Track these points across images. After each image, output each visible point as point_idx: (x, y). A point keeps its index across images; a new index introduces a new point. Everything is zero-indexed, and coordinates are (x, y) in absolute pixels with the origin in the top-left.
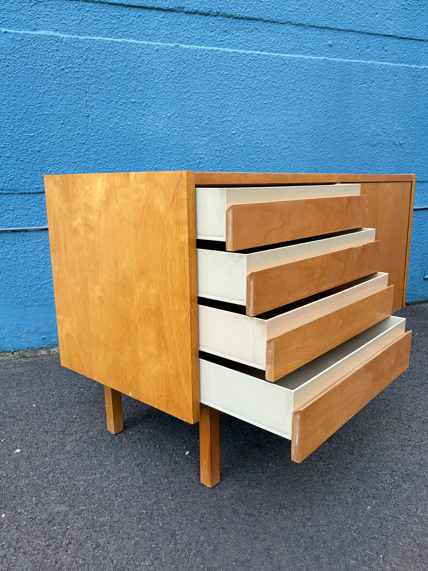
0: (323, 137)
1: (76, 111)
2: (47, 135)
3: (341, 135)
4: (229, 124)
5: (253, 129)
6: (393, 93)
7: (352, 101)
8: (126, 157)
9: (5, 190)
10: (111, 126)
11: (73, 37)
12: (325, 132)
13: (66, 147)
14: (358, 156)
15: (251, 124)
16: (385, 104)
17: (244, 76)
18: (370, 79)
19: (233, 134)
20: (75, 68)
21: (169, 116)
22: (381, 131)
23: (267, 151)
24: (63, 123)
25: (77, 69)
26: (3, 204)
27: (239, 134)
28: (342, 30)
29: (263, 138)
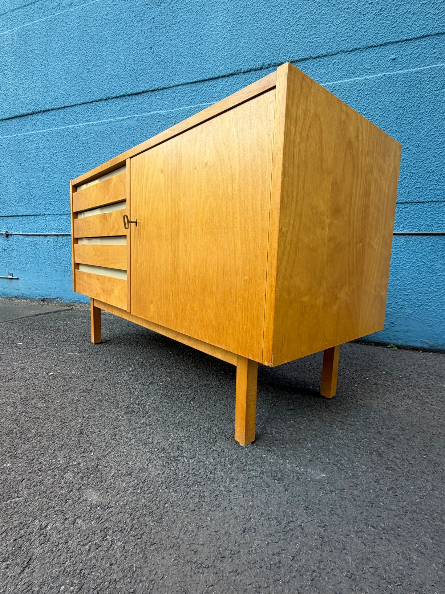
11: (168, 111)
28: (411, 40)
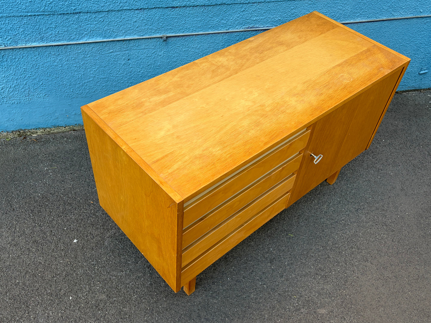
9: (46, 12)
26: (45, 23)
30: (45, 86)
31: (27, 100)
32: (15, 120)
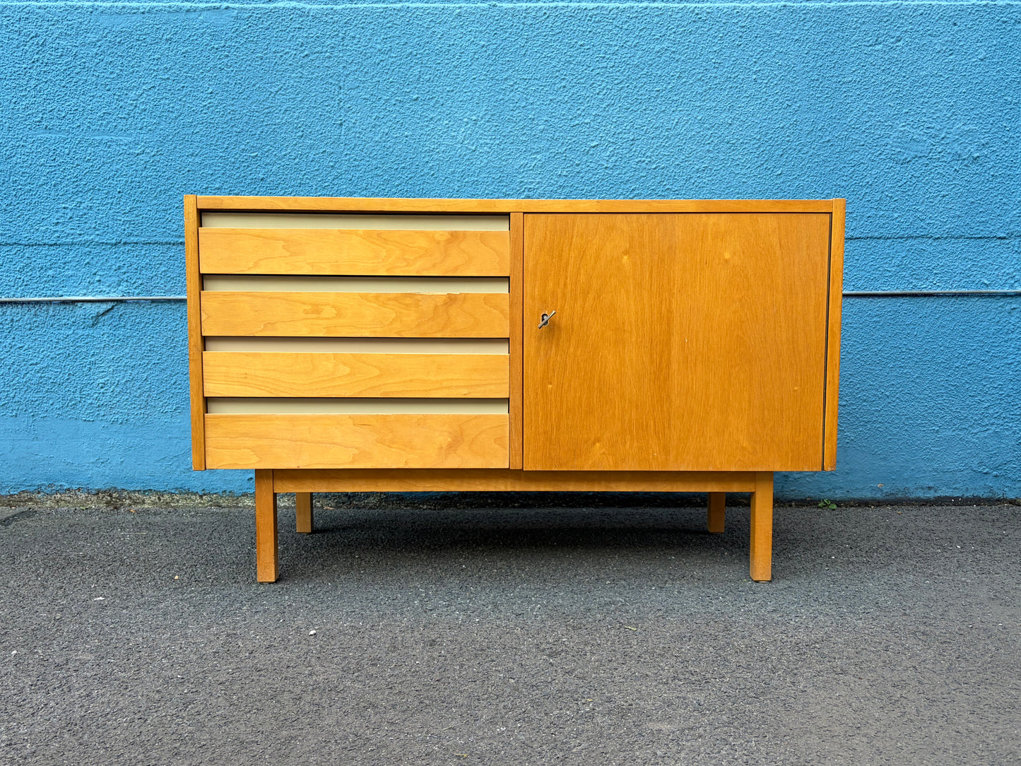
0: (784, 147)
1: (323, 117)
2: (275, 155)
3: (826, 144)
4: (586, 129)
5: (631, 138)
6: (951, 57)
7: (850, 79)
8: (400, 188)
10: (377, 139)
11: (325, 7)
12: (788, 139)
13: (303, 172)
14: (868, 183)
15: (628, 128)
16: (931, 80)
17: (616, 45)
18: (891, 33)
19: (594, 147)
20: (327, 51)
21: (475, 120)
22: (922, 133)
23: (662, 175)
24: (302, 136)
25: (327, 54)
27: (604, 147)
29: (653, 152)
30: (180, 387)
31: (142, 416)
32: (109, 463)
